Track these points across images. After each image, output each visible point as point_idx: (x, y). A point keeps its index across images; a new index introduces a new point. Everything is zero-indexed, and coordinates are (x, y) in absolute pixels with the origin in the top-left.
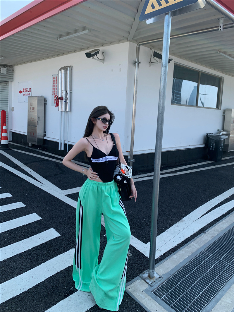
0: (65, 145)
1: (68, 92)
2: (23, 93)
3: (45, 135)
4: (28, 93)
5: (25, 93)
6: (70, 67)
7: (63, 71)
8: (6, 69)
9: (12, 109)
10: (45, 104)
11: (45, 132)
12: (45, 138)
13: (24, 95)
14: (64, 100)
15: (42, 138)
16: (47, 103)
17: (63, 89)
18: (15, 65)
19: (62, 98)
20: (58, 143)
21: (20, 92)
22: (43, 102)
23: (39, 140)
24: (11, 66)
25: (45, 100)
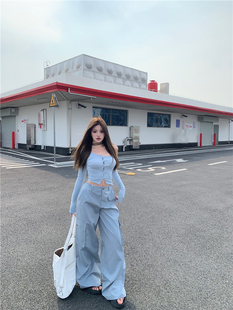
0: (44, 146)
1: (45, 121)
2: (24, 122)
3: (35, 143)
4: (26, 122)
5: (25, 122)
6: (45, 109)
7: (42, 111)
8: (14, 109)
9: (18, 131)
10: (35, 127)
11: (35, 141)
12: (35, 144)
13: (24, 123)
14: (43, 125)
15: (34, 144)
16: (36, 126)
17: (43, 120)
18: (19, 107)
19: (42, 124)
20: (41, 146)
21: (22, 121)
22: (34, 126)
23: (33, 145)
24: (17, 108)
25: (35, 125)
